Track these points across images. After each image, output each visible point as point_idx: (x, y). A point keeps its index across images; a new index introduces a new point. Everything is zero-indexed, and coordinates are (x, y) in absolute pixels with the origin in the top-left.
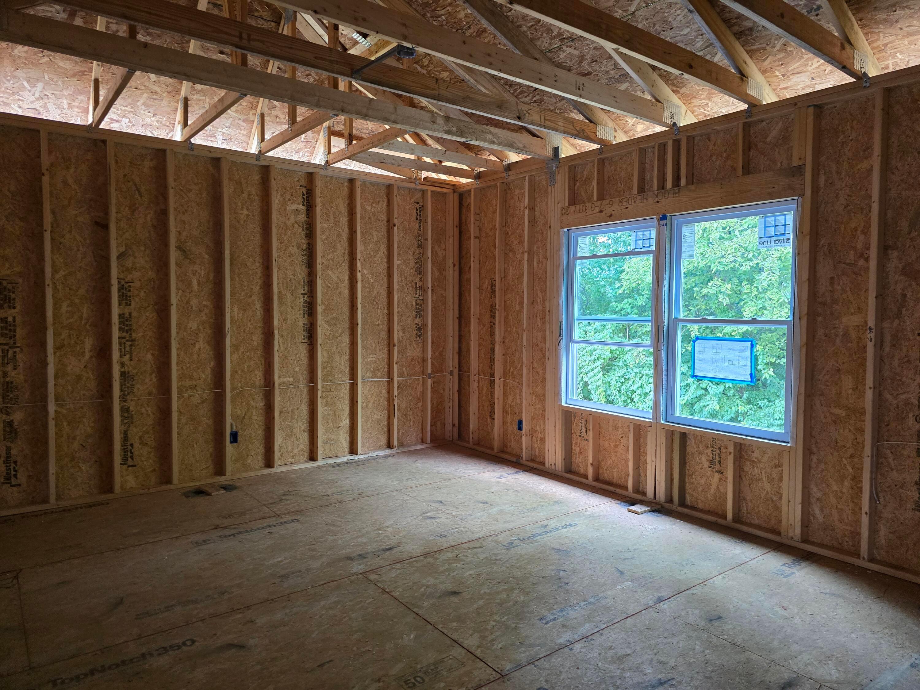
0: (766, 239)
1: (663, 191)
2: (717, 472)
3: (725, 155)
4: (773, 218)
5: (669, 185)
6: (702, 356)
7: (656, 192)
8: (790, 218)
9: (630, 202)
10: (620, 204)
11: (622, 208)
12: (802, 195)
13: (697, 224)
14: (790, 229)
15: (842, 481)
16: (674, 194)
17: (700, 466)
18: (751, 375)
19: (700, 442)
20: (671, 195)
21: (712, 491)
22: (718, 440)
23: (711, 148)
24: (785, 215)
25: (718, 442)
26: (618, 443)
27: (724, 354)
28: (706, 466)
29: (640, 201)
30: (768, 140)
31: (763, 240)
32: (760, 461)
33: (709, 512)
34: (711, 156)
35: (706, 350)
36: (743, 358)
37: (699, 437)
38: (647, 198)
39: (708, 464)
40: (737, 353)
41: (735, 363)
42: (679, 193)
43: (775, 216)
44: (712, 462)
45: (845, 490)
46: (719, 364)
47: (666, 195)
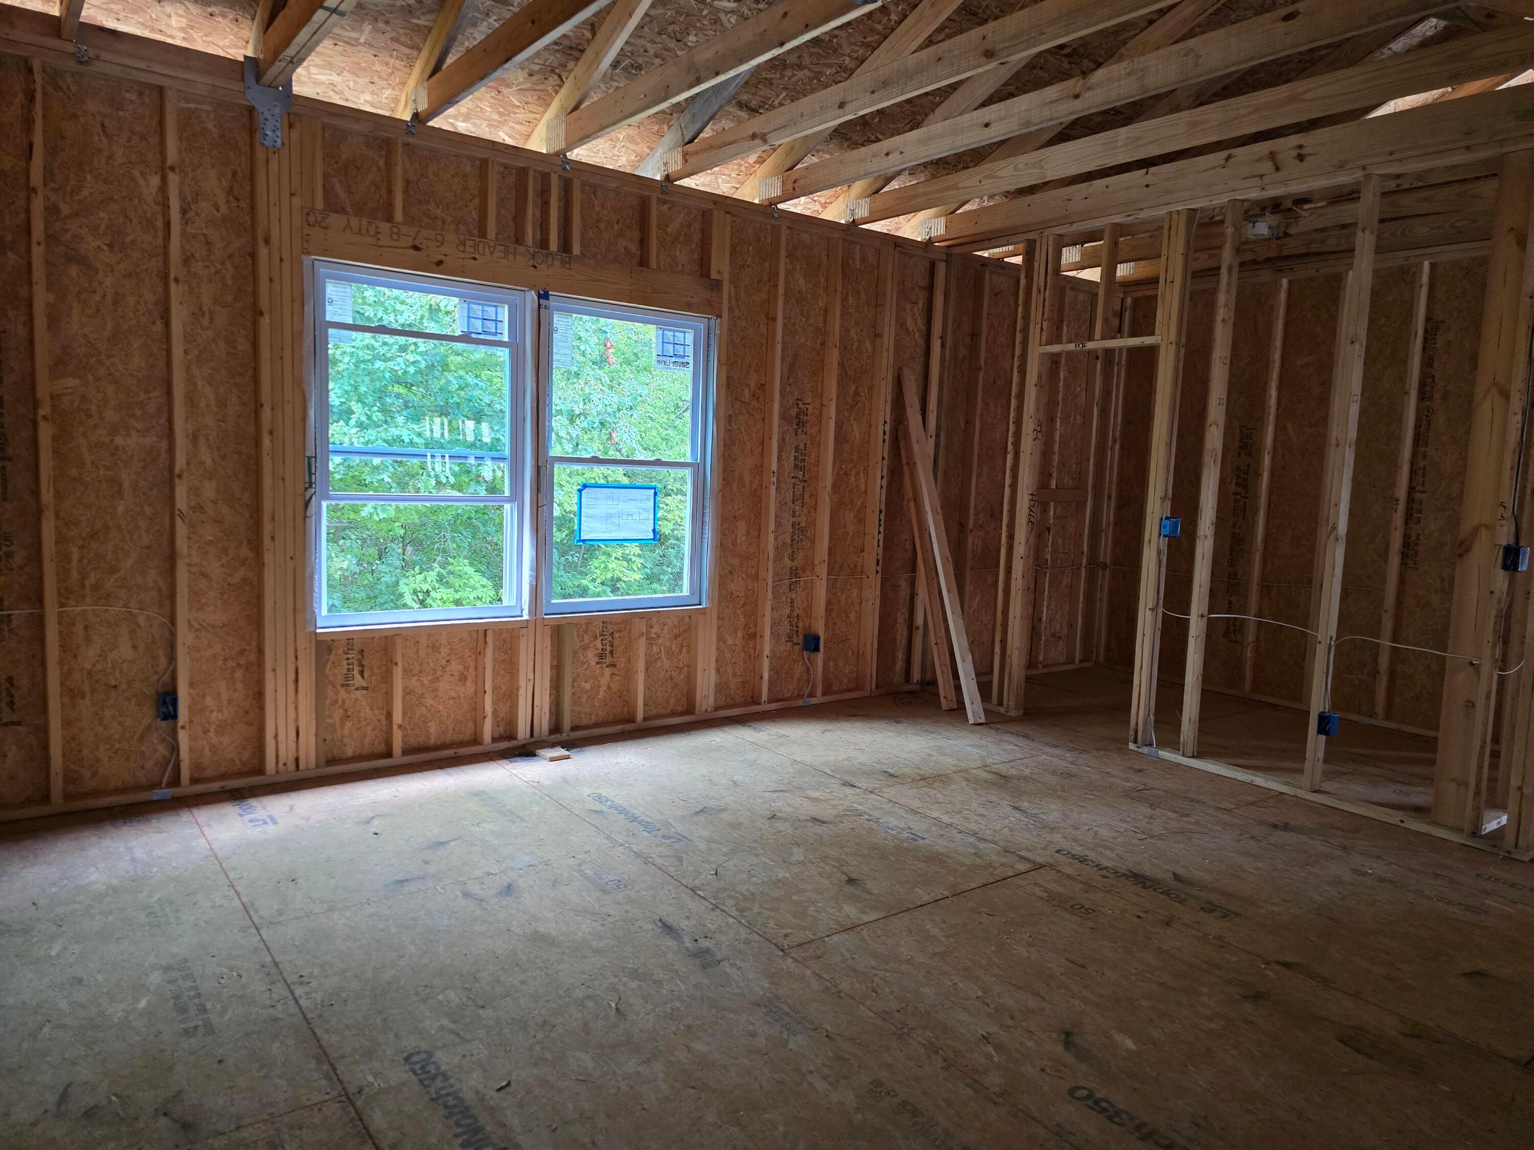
0: (664, 359)
1: (544, 252)
2: (607, 666)
3: (616, 227)
4: (672, 333)
5: (554, 246)
6: (591, 512)
7: (532, 250)
8: (689, 338)
9: (481, 249)
10: (461, 248)
11: (464, 255)
12: (719, 316)
13: (574, 315)
14: (690, 351)
15: (736, 632)
16: (563, 263)
17: (585, 666)
18: (654, 531)
19: (586, 632)
20: (557, 263)
21: (602, 694)
22: (610, 623)
23: (597, 208)
24: (684, 332)
25: (609, 626)
26: (439, 673)
27: (622, 507)
28: (593, 663)
29: (502, 255)
30: (669, 230)
31: (661, 358)
32: (659, 636)
33: (596, 725)
34: (597, 221)
35: (599, 501)
36: (645, 510)
37: (584, 626)
38: (514, 254)
39: (597, 659)
40: (639, 504)
41: (636, 517)
42: (569, 263)
43: (674, 331)
44: (601, 656)
45: (738, 642)
46: (616, 520)
47: (550, 261)
